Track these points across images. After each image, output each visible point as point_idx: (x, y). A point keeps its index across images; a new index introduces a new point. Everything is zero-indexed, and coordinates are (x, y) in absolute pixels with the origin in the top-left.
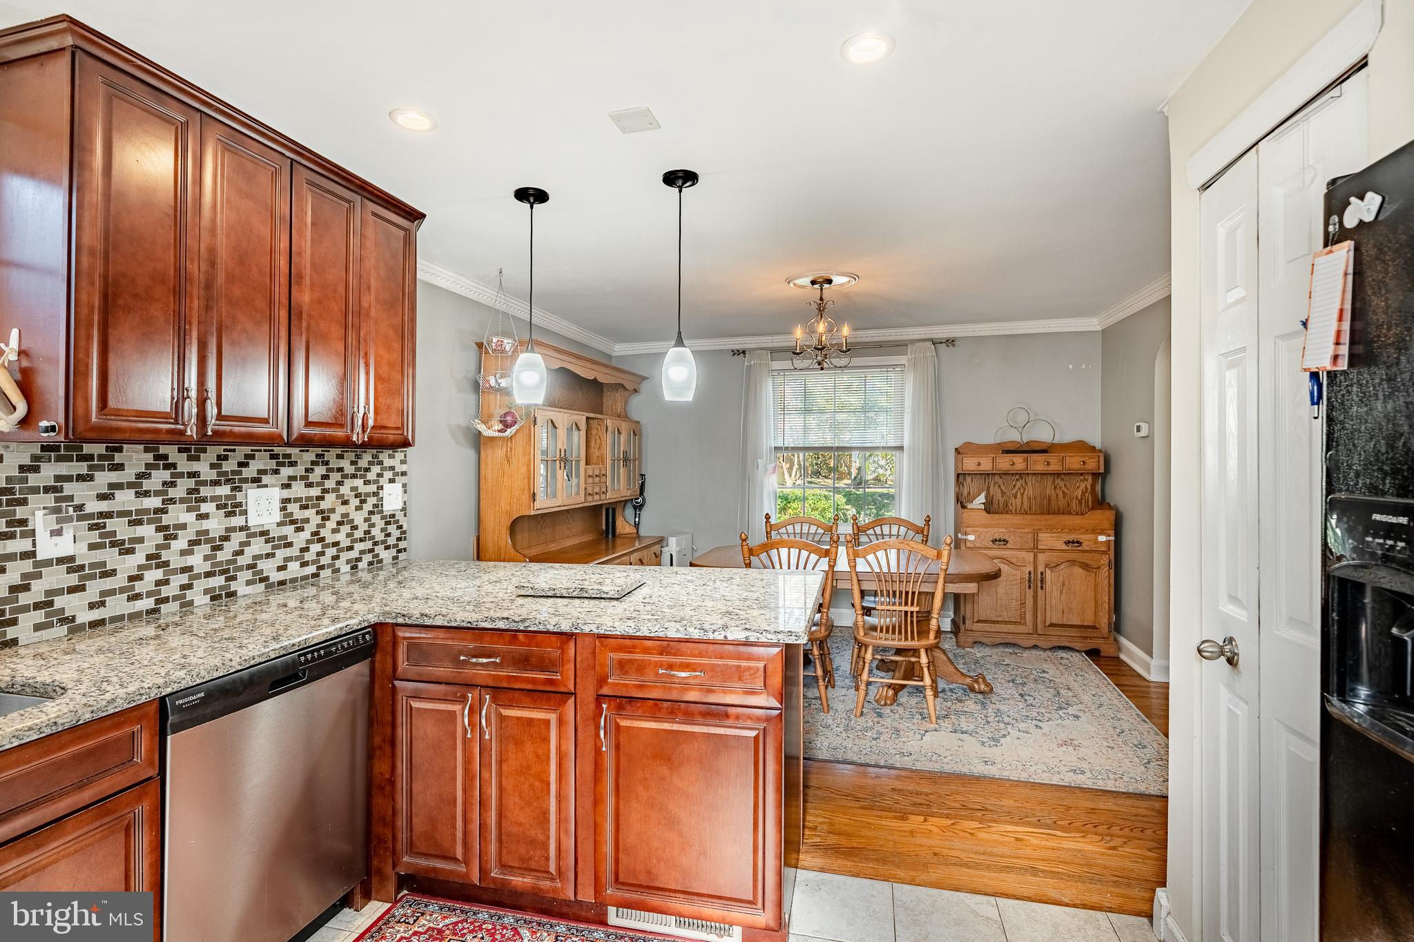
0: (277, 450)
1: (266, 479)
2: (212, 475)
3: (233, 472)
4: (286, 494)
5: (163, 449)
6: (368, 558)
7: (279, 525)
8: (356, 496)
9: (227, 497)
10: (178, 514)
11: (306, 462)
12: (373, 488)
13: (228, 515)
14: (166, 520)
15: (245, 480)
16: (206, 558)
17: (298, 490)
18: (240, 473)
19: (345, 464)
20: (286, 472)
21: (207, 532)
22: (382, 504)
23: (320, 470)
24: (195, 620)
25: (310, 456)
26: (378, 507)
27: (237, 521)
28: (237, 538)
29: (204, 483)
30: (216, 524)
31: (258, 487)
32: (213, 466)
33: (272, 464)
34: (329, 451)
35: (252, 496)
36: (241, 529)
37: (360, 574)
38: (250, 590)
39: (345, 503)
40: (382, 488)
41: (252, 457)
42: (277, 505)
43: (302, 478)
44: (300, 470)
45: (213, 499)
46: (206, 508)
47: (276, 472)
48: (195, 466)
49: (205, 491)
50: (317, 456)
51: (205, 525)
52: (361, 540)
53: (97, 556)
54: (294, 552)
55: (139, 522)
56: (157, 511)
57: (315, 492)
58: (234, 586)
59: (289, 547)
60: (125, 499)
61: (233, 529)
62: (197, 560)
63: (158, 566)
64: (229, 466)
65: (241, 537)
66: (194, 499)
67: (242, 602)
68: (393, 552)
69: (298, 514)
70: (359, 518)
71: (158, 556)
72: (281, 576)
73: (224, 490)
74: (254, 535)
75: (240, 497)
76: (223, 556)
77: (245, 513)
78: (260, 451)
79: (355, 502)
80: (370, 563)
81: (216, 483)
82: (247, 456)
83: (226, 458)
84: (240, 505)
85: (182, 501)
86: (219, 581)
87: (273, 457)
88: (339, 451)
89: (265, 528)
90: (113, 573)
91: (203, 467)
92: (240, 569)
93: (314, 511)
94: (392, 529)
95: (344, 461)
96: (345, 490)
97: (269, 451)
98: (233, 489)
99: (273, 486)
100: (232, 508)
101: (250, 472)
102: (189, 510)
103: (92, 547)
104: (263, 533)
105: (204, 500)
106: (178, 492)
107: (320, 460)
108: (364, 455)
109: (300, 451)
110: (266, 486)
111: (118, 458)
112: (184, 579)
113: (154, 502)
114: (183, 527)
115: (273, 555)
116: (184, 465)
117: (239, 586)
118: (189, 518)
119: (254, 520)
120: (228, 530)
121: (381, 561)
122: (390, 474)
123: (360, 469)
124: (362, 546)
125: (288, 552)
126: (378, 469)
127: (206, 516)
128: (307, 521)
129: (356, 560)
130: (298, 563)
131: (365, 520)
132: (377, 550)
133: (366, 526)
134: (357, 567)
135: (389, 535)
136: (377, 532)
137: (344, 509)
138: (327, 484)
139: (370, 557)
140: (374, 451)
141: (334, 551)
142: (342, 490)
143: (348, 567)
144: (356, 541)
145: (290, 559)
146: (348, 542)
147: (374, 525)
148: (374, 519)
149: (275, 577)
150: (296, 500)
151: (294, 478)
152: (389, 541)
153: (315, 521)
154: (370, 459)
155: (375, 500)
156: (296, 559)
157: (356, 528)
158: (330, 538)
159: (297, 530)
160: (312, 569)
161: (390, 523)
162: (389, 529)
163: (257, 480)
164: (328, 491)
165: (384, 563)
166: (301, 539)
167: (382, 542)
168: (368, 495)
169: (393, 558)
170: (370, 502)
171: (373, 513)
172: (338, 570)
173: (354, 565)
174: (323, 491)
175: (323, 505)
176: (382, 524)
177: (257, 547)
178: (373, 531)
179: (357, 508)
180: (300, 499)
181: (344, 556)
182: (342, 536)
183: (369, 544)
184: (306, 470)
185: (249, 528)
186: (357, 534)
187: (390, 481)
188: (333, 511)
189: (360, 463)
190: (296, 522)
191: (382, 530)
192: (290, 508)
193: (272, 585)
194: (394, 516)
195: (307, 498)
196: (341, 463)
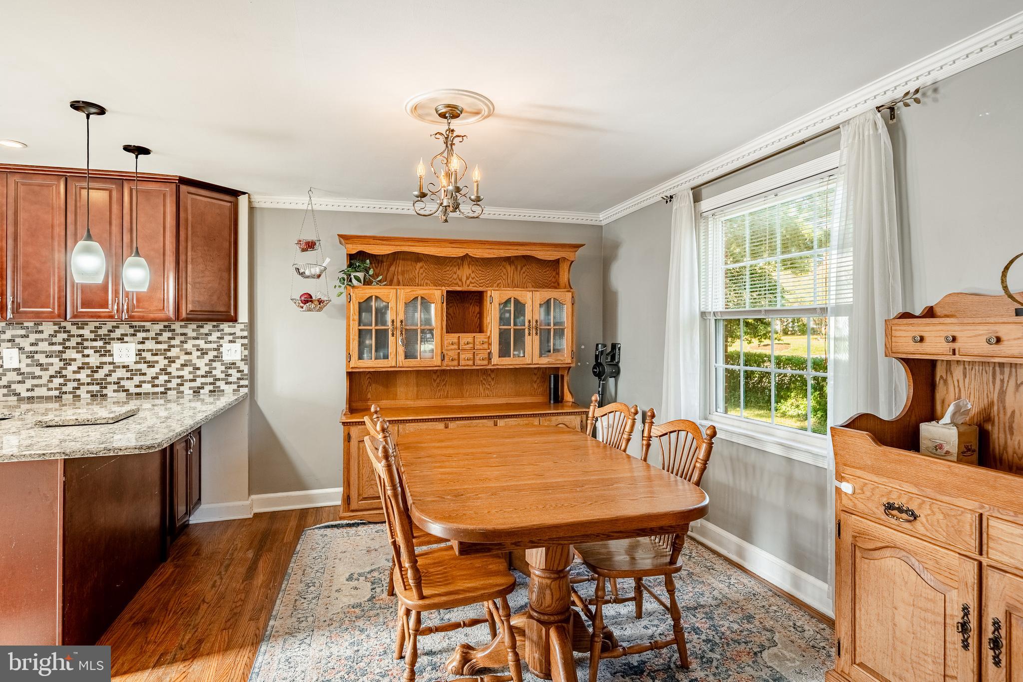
0: (134, 324)
1: (126, 339)
2: (92, 336)
3: (105, 335)
4: (141, 347)
5: (64, 324)
6: (209, 388)
7: (136, 363)
8: (198, 350)
9: (101, 347)
10: (71, 354)
11: (156, 330)
12: (215, 346)
13: (101, 355)
14: (65, 356)
15: (113, 339)
16: (88, 376)
17: (150, 345)
18: (110, 335)
19: (189, 331)
20: (141, 335)
21: (88, 363)
22: (222, 356)
23: (166, 335)
24: (81, 404)
25: (159, 326)
26: (217, 358)
27: (107, 359)
28: (107, 369)
29: (87, 340)
30: (94, 360)
31: (121, 343)
32: (91, 332)
33: (132, 331)
34: (174, 324)
35: (116, 347)
36: (110, 363)
37: (202, 397)
38: (115, 394)
39: (189, 353)
40: (221, 346)
41: (118, 327)
42: (133, 352)
43: (152, 339)
44: (152, 334)
45: (92, 348)
46: (86, 352)
47: (134, 335)
48: (81, 332)
49: (86, 344)
50: (165, 326)
51: (86, 360)
52: (203, 376)
53: (30, 369)
54: (148, 378)
56: (59, 352)
57: (163, 346)
58: (105, 391)
59: (143, 375)
60: (43, 346)
61: (105, 363)
62: (83, 376)
63: (61, 377)
64: (103, 331)
65: (111, 367)
66: (80, 347)
69: (148, 356)
70: (201, 363)
72: (138, 390)
73: (100, 344)
74: (119, 367)
75: (108, 347)
76: (101, 374)
77: (112, 355)
78: (122, 324)
79: (197, 353)
80: (210, 391)
81: (93, 340)
82: (113, 327)
83: (100, 328)
84: (109, 351)
85: (73, 348)
86: (96, 388)
87: (131, 327)
88: (182, 323)
89: (126, 364)
91: (86, 332)
92: (110, 383)
93: (163, 357)
95: (187, 329)
96: (188, 346)
97: (128, 324)
98: (105, 343)
99: (131, 342)
100: (109, 353)
101: (116, 335)
102: (77, 352)
103: (28, 365)
104: (124, 367)
105: (87, 348)
106: (71, 344)
107: (167, 328)
108: (205, 326)
109: (152, 324)
110: (127, 342)
111: (40, 328)
112: (75, 384)
114: (75, 360)
115: (132, 379)
116: (74, 330)
117: (109, 391)
118: (79, 356)
119: (117, 360)
120: (101, 363)
121: (223, 391)
122: (231, 338)
123: (202, 334)
124: (203, 380)
125: (142, 378)
126: (218, 334)
127: (88, 356)
128: (157, 362)
129: (199, 388)
130: (150, 385)
131: (206, 365)
132: (218, 383)
133: (207, 369)
134: (199, 392)
135: (230, 375)
136: (218, 373)
137: (187, 357)
138: (173, 342)
139: (211, 387)
140: (215, 323)
141: (179, 381)
142: (185, 346)
143: (191, 392)
144: (198, 376)
145: (144, 382)
146: (191, 377)
147: (215, 368)
148: (214, 364)
149: (133, 390)
150: (148, 350)
151: (147, 339)
152: (230, 379)
153: (162, 362)
154: (211, 328)
155: (215, 353)
156: (149, 382)
157: (198, 369)
158: (175, 373)
159: (149, 367)
160: (162, 389)
161: (230, 368)
162: (230, 371)
163: (121, 340)
164: (173, 346)
165: (225, 392)
166: (152, 372)
167: (223, 379)
168: (210, 350)
169: (234, 390)
170: (211, 355)
171: (215, 361)
172: (182, 392)
173: (197, 391)
174: (169, 346)
175: (169, 354)
176: (223, 368)
177: (121, 373)
178: (214, 372)
179: (198, 357)
180: (151, 350)
181: (187, 385)
182: (186, 373)
183: (211, 380)
184: (156, 334)
185: (114, 363)
186: (198, 373)
187: (230, 342)
188: (178, 358)
189: (202, 331)
190: (149, 362)
191: (222, 372)
192: (144, 354)
193: (132, 394)
194: (234, 364)
195: (157, 350)
196: (185, 331)
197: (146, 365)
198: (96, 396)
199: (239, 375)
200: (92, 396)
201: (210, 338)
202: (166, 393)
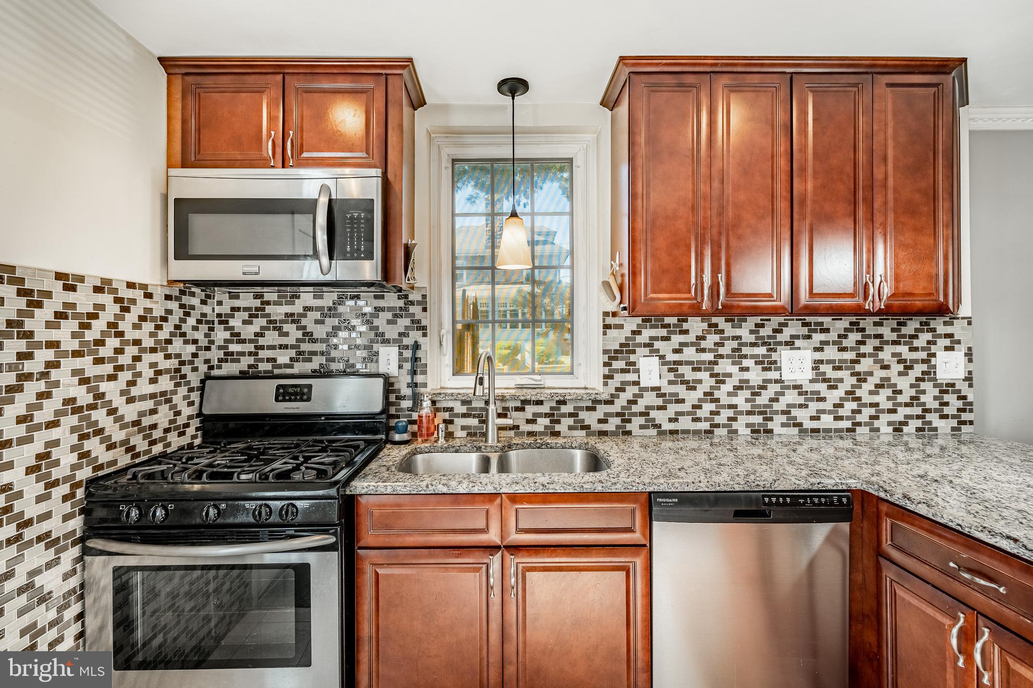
0: (808, 319)
1: (798, 343)
2: (752, 338)
3: (769, 337)
4: (818, 356)
5: (715, 320)
6: (915, 424)
7: (811, 381)
8: (899, 362)
9: (764, 356)
10: (725, 366)
11: (839, 329)
12: (923, 355)
13: (764, 369)
14: (717, 369)
15: (780, 343)
16: (747, 400)
17: (831, 353)
18: (775, 337)
19: (886, 331)
20: (818, 337)
21: (747, 381)
22: (935, 372)
23: (854, 337)
25: (844, 323)
26: (929, 375)
27: (773, 375)
28: (773, 389)
29: (745, 345)
30: (755, 376)
31: (791, 349)
32: (752, 332)
33: (805, 331)
34: (865, 319)
35: (785, 356)
36: (776, 381)
37: (905, 438)
38: (784, 430)
39: (886, 367)
40: (934, 355)
41: (786, 325)
42: (809, 365)
43: (834, 343)
44: (833, 336)
45: (752, 357)
46: (746, 363)
47: (808, 337)
48: (738, 332)
49: (746, 350)
50: (851, 324)
51: (746, 375)
52: (907, 405)
53: (673, 389)
54: (828, 406)
55: (699, 370)
56: (710, 362)
57: (850, 355)
58: (770, 425)
59: (821, 401)
60: (690, 353)
61: (769, 381)
62: (740, 400)
63: (712, 401)
64: (766, 332)
65: (777, 387)
66: (737, 356)
67: (776, 439)
68: (954, 423)
69: (831, 373)
70: (903, 384)
71: (711, 394)
72: (815, 425)
73: (762, 350)
74: (788, 387)
75: (774, 357)
76: (761, 400)
77: (779, 369)
78: (793, 320)
79: (898, 367)
80: (919, 429)
81: (753, 345)
82: (780, 324)
83: (763, 326)
84: (775, 362)
85: (728, 356)
86: (757, 419)
87: (805, 324)
88: (877, 319)
89: (798, 383)
90: (682, 401)
91: (744, 332)
92: (776, 412)
93: (849, 372)
94: (950, 398)
95: (883, 328)
96: (886, 355)
97: (801, 320)
98: (769, 350)
99: (805, 349)
100: (768, 364)
101: (784, 336)
102: (734, 363)
103: (670, 382)
104: (795, 387)
105: (745, 357)
106: (725, 350)
107: (855, 327)
108: (909, 322)
109: (833, 319)
110: (799, 348)
112: (730, 413)
113: (709, 357)
114: (730, 375)
115: (807, 406)
116: (729, 330)
117: (775, 425)
118: (734, 369)
119: (787, 376)
120: (764, 381)
121: (936, 429)
122: (947, 342)
123: (904, 336)
124: (908, 411)
125: (821, 406)
126: (928, 336)
127: (747, 369)
128: (841, 380)
129: (901, 423)
130: (832, 416)
131: (912, 386)
132: (929, 417)
133: (913, 392)
134: (901, 430)
135: (947, 404)
136: (928, 399)
137: (884, 373)
138: (863, 349)
139: (919, 423)
140: (924, 319)
141: (872, 411)
142: (881, 355)
143: (890, 429)
144: (900, 405)
145: (823, 412)
146: (889, 405)
147: (924, 392)
148: (923, 386)
149: (808, 424)
150: (829, 362)
151: (827, 343)
152: (947, 410)
153: (849, 381)
154: (918, 326)
155: (924, 367)
156: (830, 412)
157: (900, 392)
158: (867, 399)
159: (831, 387)
160: (847, 424)
161: (947, 392)
162: (947, 398)
163: (790, 344)
164: (864, 355)
165: (939, 431)
166: (834, 396)
167: (936, 410)
168: (916, 361)
169: (953, 429)
170: (919, 369)
171: (923, 380)
172: (878, 430)
173: (898, 428)
174: (859, 355)
175: (858, 368)
176: (936, 392)
177: (791, 397)
178: (923, 398)
179: (900, 374)
180: (833, 361)
181: (885, 418)
182: (882, 398)
183: (918, 411)
184: (839, 336)
185: (783, 382)
186: (901, 399)
187: (947, 349)
188: (871, 374)
189: (905, 330)
190: (829, 380)
191: (935, 398)
192: (823, 368)
193: (806, 431)
194: (953, 385)
195: (840, 361)
196: (880, 330)
197: (825, 385)
198: (758, 431)
199: (960, 404)
200: (753, 432)
201: (916, 343)
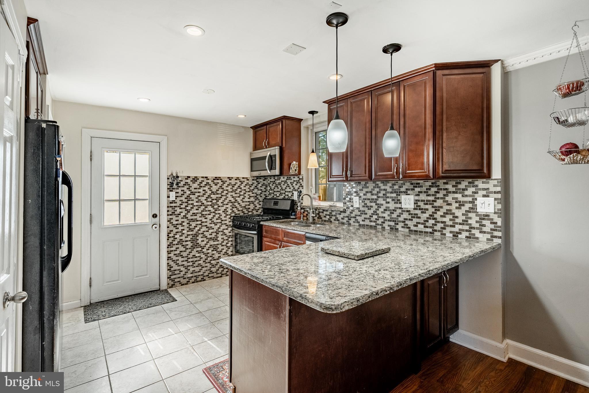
0: (414, 181)
1: (409, 192)
2: (391, 190)
3: (397, 189)
4: (417, 198)
5: (377, 183)
6: (464, 234)
7: (414, 209)
8: (456, 202)
9: (395, 197)
10: (381, 201)
11: (427, 186)
12: (470, 199)
13: (395, 203)
14: (378, 202)
15: (402, 192)
16: (389, 215)
17: (423, 197)
18: (400, 190)
19: (450, 187)
20: (417, 190)
21: (389, 208)
22: (476, 208)
23: (434, 190)
24: (386, 233)
25: (429, 183)
26: (473, 209)
27: (398, 205)
28: (398, 212)
29: (388, 192)
30: (392, 205)
31: (406, 195)
33: (412, 187)
34: (439, 181)
35: (403, 197)
36: (400, 208)
37: (460, 241)
38: (403, 229)
39: (450, 204)
40: (476, 199)
41: (404, 184)
42: (412, 202)
43: (425, 192)
44: (424, 189)
45: (391, 197)
46: (389, 200)
47: (413, 190)
48: (385, 187)
49: (388, 195)
50: (432, 183)
51: (388, 205)
52: (460, 224)
54: (422, 221)
57: (431, 198)
58: (397, 227)
59: (418, 218)
60: (369, 196)
61: (397, 208)
62: (386, 215)
63: (376, 215)
64: (396, 187)
65: (400, 211)
66: (385, 197)
67: (400, 233)
68: (489, 236)
69: (423, 206)
70: (459, 213)
71: (376, 212)
72: (416, 228)
73: (394, 195)
74: (404, 211)
75: (399, 198)
76: (394, 216)
77: (401, 203)
78: (407, 182)
79: (456, 205)
80: (467, 237)
81: (391, 193)
82: (402, 184)
83: (395, 185)
84: (399, 200)
85: (382, 197)
87: (412, 184)
88: (445, 181)
89: (409, 209)
91: (388, 188)
92: (400, 222)
93: (431, 206)
94: (486, 222)
95: (448, 185)
96: (449, 198)
97: (410, 182)
98: (397, 195)
99: (412, 195)
100: (399, 202)
101: (403, 189)
102: (384, 200)
103: (363, 206)
104: (407, 211)
105: (388, 197)
106: (381, 195)
107: (433, 185)
108: (462, 182)
109: (424, 181)
110: (409, 194)
111: (367, 185)
112: (383, 220)
114: (382, 205)
115: (412, 220)
116: (383, 187)
117: (399, 226)
118: (384, 202)
119: (403, 206)
120: (395, 208)
121: (477, 238)
122: (484, 193)
123: (460, 189)
124: (461, 227)
125: (418, 220)
126: (473, 189)
127: (389, 203)
128: (427, 210)
129: (457, 233)
130: (423, 226)
131: (463, 215)
132: (473, 231)
133: (464, 218)
134: (458, 236)
135: (484, 226)
136: (473, 221)
137: (448, 207)
138: (438, 195)
139: (467, 234)
140: (470, 180)
141: (442, 225)
142: (447, 198)
143: (451, 235)
144: (457, 223)
145: (419, 223)
146: (451, 223)
147: (470, 218)
148: (470, 215)
149: (413, 228)
150: (422, 201)
151: (421, 192)
152: (484, 229)
153: (431, 210)
154: (467, 184)
155: (471, 205)
156: (422, 224)
157: (457, 217)
158: (440, 219)
159: (422, 212)
160: (431, 230)
161: (484, 219)
162: (484, 222)
163: (406, 193)
164: (438, 198)
165: (480, 240)
166: (425, 216)
167: (477, 228)
168: (466, 202)
169: (488, 239)
170: (467, 206)
171: (470, 212)
172: (445, 234)
173: (456, 235)
174: (436, 198)
175: (436, 204)
176: (477, 219)
177: (405, 215)
178: (470, 221)
179: (457, 208)
180: (424, 201)
181: (449, 229)
182: (447, 219)
183: (467, 227)
184: (427, 189)
185: (402, 208)
186: (457, 220)
187: (484, 196)
188: (442, 207)
189: (460, 186)
190: (422, 209)
191: (477, 222)
192: (419, 203)
193: (412, 231)
194: (487, 216)
195: (427, 201)
196: (447, 186)
197: (420, 211)
198: (393, 229)
199: (492, 226)
201: (466, 193)
202: (433, 233)
